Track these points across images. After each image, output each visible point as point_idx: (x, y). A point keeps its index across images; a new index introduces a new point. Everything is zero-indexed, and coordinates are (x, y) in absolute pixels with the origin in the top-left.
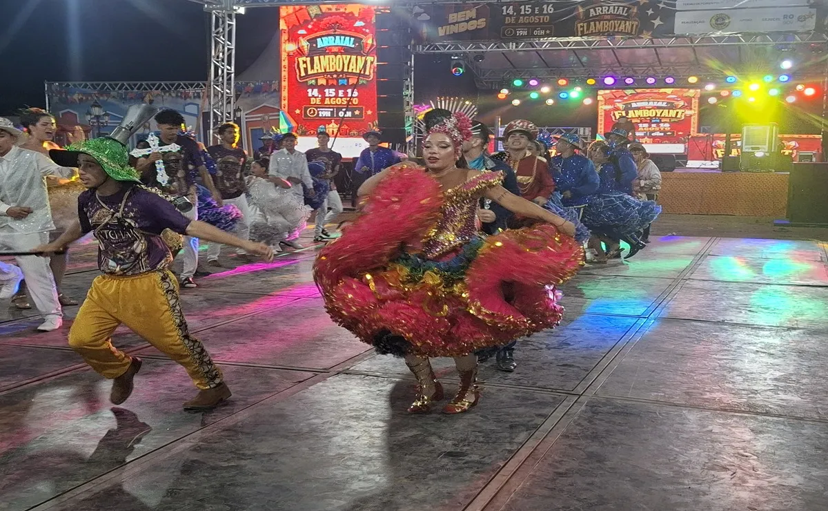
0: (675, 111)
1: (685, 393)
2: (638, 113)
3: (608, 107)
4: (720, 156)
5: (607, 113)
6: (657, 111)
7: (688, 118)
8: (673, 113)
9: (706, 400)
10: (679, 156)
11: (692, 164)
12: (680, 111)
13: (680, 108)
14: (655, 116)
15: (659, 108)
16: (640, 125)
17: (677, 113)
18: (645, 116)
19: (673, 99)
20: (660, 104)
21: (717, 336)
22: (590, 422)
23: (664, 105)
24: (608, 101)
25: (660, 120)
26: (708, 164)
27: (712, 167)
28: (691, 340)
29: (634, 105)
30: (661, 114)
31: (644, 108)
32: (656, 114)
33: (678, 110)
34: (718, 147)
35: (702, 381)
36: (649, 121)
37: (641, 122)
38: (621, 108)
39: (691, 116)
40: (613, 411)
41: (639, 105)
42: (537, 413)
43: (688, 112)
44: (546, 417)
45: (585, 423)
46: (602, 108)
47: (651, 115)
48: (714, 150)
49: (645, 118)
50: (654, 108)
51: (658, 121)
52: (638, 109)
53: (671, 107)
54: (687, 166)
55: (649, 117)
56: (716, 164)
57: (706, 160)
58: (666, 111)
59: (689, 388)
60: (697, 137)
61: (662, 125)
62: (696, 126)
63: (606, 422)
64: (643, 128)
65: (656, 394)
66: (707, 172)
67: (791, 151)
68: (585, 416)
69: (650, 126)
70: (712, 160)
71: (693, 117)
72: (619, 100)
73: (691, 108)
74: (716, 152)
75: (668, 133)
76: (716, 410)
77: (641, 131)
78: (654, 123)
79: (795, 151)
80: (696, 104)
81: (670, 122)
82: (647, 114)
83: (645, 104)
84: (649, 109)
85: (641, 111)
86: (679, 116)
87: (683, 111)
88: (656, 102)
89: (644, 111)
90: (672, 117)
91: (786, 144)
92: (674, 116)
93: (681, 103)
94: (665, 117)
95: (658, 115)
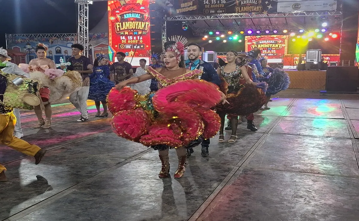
0: (278, 45)
1: (284, 165)
2: (262, 46)
3: (249, 43)
4: (297, 64)
5: (249, 46)
6: (270, 45)
7: (283, 48)
8: (277, 46)
9: (293, 168)
10: (280, 64)
11: (285, 67)
12: (280, 45)
13: (280, 44)
14: (270, 47)
15: (271, 43)
18: (265, 47)
20: (271, 42)
21: (297, 140)
22: (244, 178)
23: (273, 42)
24: (250, 41)
25: (272, 49)
26: (292, 67)
27: (293, 68)
28: (286, 142)
29: (260, 42)
30: (272, 46)
31: (264, 44)
32: (270, 46)
33: (279, 45)
34: (296, 60)
35: (291, 160)
36: (267, 49)
37: (263, 49)
38: (255, 44)
40: (254, 173)
41: (263, 42)
42: (221, 174)
43: (283, 45)
44: (226, 176)
45: (242, 179)
46: (247, 44)
47: (268, 47)
49: (265, 48)
50: (269, 43)
52: (262, 44)
53: (276, 43)
54: (283, 68)
55: (267, 47)
56: (295, 67)
58: (274, 45)
59: (285, 163)
60: (287, 56)
61: (272, 51)
62: (287, 51)
63: (251, 178)
64: (264, 52)
65: (272, 165)
66: (292, 70)
67: (327, 61)
68: (242, 175)
69: (267, 51)
70: (294, 65)
71: (285, 47)
72: (254, 40)
73: (284, 44)
74: (295, 62)
75: (275, 54)
76: (297, 172)
77: (264, 53)
78: (269, 50)
79: (328, 61)
80: (286, 41)
81: (276, 50)
82: (266, 46)
83: (265, 42)
84: (267, 44)
85: (263, 45)
86: (279, 47)
87: (281, 45)
88: (269, 41)
89: (265, 45)
90: (276, 47)
91: (324, 58)
92: (277, 47)
93: (280, 41)
94: (273, 47)
95: (271, 47)
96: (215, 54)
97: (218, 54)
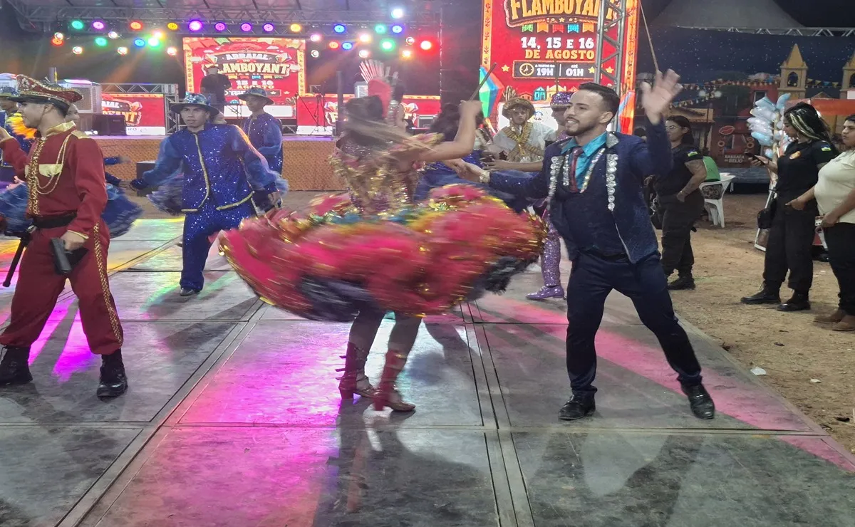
0: (278, 66)
1: (288, 410)
2: (235, 67)
3: (198, 59)
4: (334, 120)
5: (197, 67)
6: (257, 65)
7: (294, 76)
8: (276, 68)
9: (312, 417)
10: (286, 121)
11: (303, 130)
12: (285, 66)
13: (283, 63)
14: (256, 72)
15: (259, 61)
16: (239, 82)
17: (281, 68)
18: (243, 71)
19: (275, 51)
20: (260, 57)
21: (327, 337)
22: (170, 458)
23: (265, 58)
24: (198, 51)
25: (262, 76)
26: (321, 130)
27: (325, 133)
28: (297, 344)
29: (229, 57)
30: (262, 69)
31: (241, 61)
32: (256, 68)
33: (282, 65)
34: (331, 110)
35: (306, 394)
36: (248, 78)
37: (239, 78)
38: (213, 61)
39: (297, 72)
40: (201, 441)
41: (235, 57)
42: (103, 454)
43: (294, 68)
44: (114, 458)
45: (165, 461)
46: (190, 60)
47: (250, 71)
48: (327, 113)
49: (244, 73)
50: (252, 61)
51: (259, 77)
52: (235, 62)
53: (274, 61)
54: (297, 133)
55: (248, 72)
56: (329, 130)
57: (318, 125)
58: (267, 66)
59: (292, 404)
60: (306, 98)
61: (264, 82)
62: (303, 84)
63: (191, 457)
64: (242, 86)
65: (253, 414)
66: (319, 140)
67: (411, 115)
68: (166, 451)
69: (250, 84)
70: (325, 125)
71: (299, 74)
72: (211, 51)
73: (296, 63)
74: (329, 116)
75: (273, 93)
76: (322, 426)
77: (240, 90)
78: (255, 80)
79: (415, 115)
80: (301, 57)
81: (273, 79)
82: (245, 68)
83: (242, 56)
84: (248, 63)
85: (238, 65)
86: (283, 72)
87: (288, 66)
88: (254, 55)
89: (242, 65)
90: (275, 73)
91: (404, 106)
92: (277, 72)
93: (284, 56)
94: (267, 73)
95: (259, 71)
96: (94, 89)
97: (104, 88)
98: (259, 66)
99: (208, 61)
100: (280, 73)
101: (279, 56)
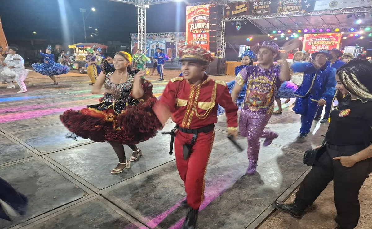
0: (331, 42)
2: (318, 43)
3: (308, 40)
5: (307, 43)
8: (330, 43)
12: (333, 42)
13: (333, 41)
15: (325, 41)
16: (318, 47)
17: (332, 43)
19: (331, 37)
20: (326, 39)
23: (328, 40)
24: (308, 38)
25: (325, 45)
29: (316, 40)
31: (320, 41)
36: (321, 46)
38: (312, 41)
39: (337, 44)
41: (319, 39)
43: (336, 42)
46: (305, 41)
49: (320, 44)
50: (323, 41)
52: (318, 41)
53: (330, 40)
58: (328, 42)
72: (311, 38)
73: (337, 41)
80: (339, 39)
81: (329, 46)
82: (321, 43)
83: (321, 39)
85: (319, 42)
86: (332, 44)
88: (324, 39)
93: (334, 39)
94: (327, 44)
95: (325, 43)
98: (325, 42)
99: (310, 41)
100: (331, 44)
101: (332, 39)
